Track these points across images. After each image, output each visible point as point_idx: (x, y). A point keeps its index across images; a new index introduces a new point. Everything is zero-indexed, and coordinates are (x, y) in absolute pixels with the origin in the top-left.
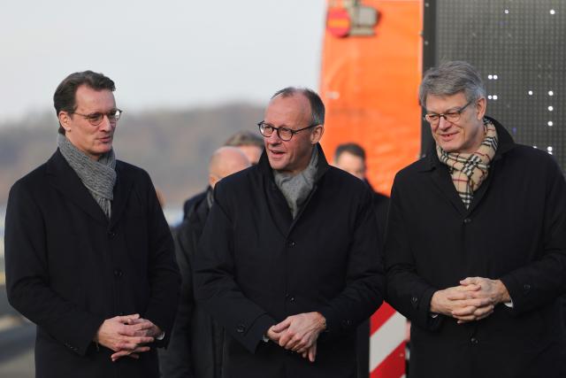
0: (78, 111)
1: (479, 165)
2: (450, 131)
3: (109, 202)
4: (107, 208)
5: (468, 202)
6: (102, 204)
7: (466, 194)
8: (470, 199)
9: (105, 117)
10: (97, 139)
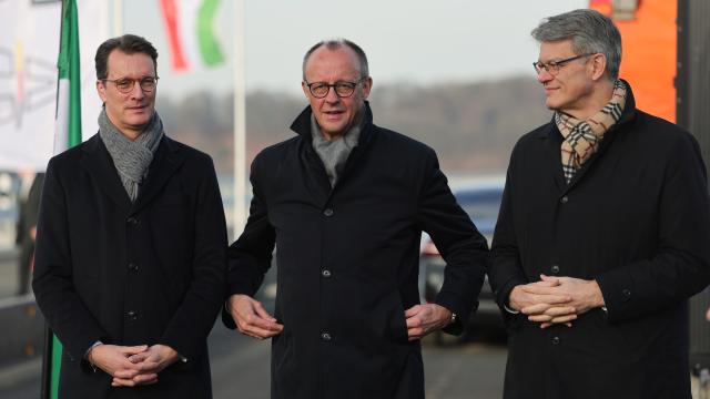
0: (109, 78)
1: (586, 135)
2: (551, 85)
3: (136, 186)
4: (133, 192)
5: (570, 176)
6: (128, 188)
7: (568, 167)
8: (573, 174)
9: (137, 84)
10: (128, 108)
